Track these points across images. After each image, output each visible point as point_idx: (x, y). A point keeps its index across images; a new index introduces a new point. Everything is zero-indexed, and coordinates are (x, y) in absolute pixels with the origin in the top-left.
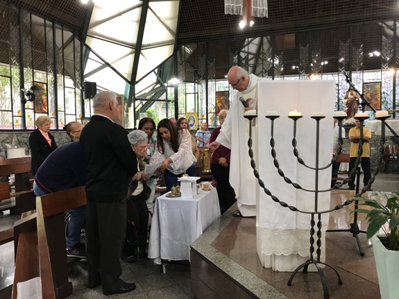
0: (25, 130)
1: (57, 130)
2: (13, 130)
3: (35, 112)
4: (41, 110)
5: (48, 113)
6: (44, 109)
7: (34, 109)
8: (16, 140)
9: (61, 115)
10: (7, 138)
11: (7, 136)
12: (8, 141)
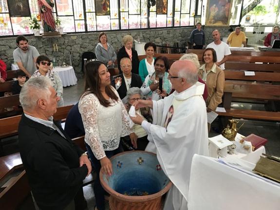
0: (149, 28)
1: (173, 27)
2: (141, 29)
3: (157, 14)
4: (162, 11)
5: (167, 14)
6: (164, 11)
7: (156, 12)
8: (142, 36)
9: (177, 15)
10: (136, 35)
11: (136, 33)
12: (136, 37)
